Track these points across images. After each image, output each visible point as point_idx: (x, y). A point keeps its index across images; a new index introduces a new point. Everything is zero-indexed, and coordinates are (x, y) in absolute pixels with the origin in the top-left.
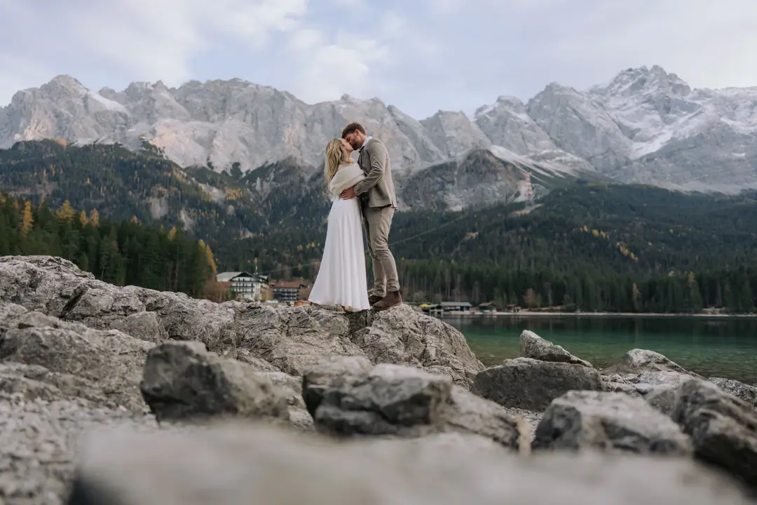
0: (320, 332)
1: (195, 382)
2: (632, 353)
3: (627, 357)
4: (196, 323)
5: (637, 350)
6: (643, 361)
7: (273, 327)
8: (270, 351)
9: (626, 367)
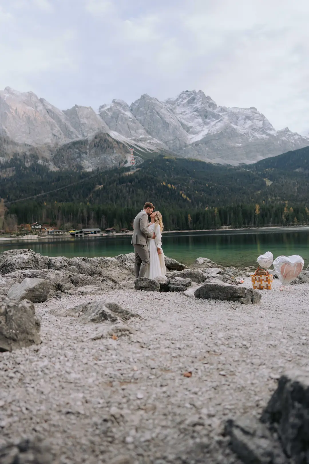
0: (111, 266)
1: (150, 284)
2: (198, 259)
3: (197, 261)
4: (84, 268)
5: (200, 258)
6: (203, 262)
7: (97, 266)
8: (101, 274)
9: (196, 265)
